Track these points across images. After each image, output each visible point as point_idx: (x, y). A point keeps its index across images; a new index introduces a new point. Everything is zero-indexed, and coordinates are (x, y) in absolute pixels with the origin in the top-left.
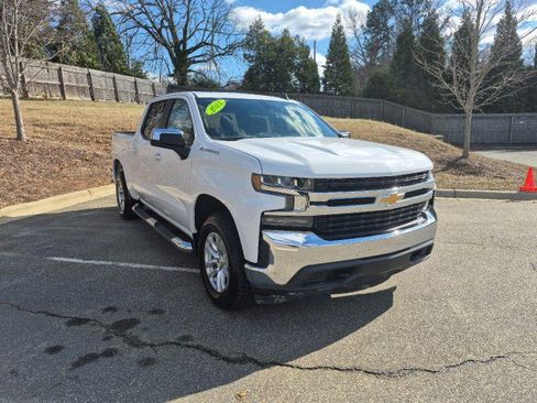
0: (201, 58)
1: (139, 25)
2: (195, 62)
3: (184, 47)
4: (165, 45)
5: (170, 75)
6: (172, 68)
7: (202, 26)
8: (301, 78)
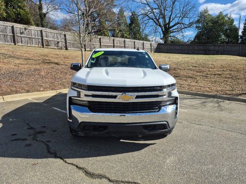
0: (176, 30)
1: (150, 18)
2: (173, 32)
3: (169, 26)
4: (160, 26)
5: (161, 39)
6: (162, 35)
7: (179, 15)
8: (227, 36)
